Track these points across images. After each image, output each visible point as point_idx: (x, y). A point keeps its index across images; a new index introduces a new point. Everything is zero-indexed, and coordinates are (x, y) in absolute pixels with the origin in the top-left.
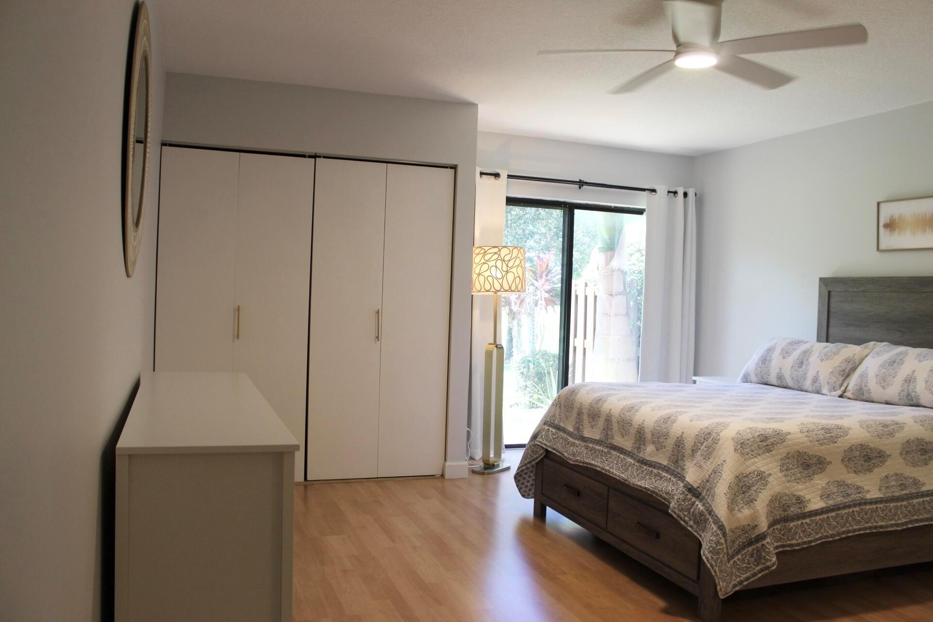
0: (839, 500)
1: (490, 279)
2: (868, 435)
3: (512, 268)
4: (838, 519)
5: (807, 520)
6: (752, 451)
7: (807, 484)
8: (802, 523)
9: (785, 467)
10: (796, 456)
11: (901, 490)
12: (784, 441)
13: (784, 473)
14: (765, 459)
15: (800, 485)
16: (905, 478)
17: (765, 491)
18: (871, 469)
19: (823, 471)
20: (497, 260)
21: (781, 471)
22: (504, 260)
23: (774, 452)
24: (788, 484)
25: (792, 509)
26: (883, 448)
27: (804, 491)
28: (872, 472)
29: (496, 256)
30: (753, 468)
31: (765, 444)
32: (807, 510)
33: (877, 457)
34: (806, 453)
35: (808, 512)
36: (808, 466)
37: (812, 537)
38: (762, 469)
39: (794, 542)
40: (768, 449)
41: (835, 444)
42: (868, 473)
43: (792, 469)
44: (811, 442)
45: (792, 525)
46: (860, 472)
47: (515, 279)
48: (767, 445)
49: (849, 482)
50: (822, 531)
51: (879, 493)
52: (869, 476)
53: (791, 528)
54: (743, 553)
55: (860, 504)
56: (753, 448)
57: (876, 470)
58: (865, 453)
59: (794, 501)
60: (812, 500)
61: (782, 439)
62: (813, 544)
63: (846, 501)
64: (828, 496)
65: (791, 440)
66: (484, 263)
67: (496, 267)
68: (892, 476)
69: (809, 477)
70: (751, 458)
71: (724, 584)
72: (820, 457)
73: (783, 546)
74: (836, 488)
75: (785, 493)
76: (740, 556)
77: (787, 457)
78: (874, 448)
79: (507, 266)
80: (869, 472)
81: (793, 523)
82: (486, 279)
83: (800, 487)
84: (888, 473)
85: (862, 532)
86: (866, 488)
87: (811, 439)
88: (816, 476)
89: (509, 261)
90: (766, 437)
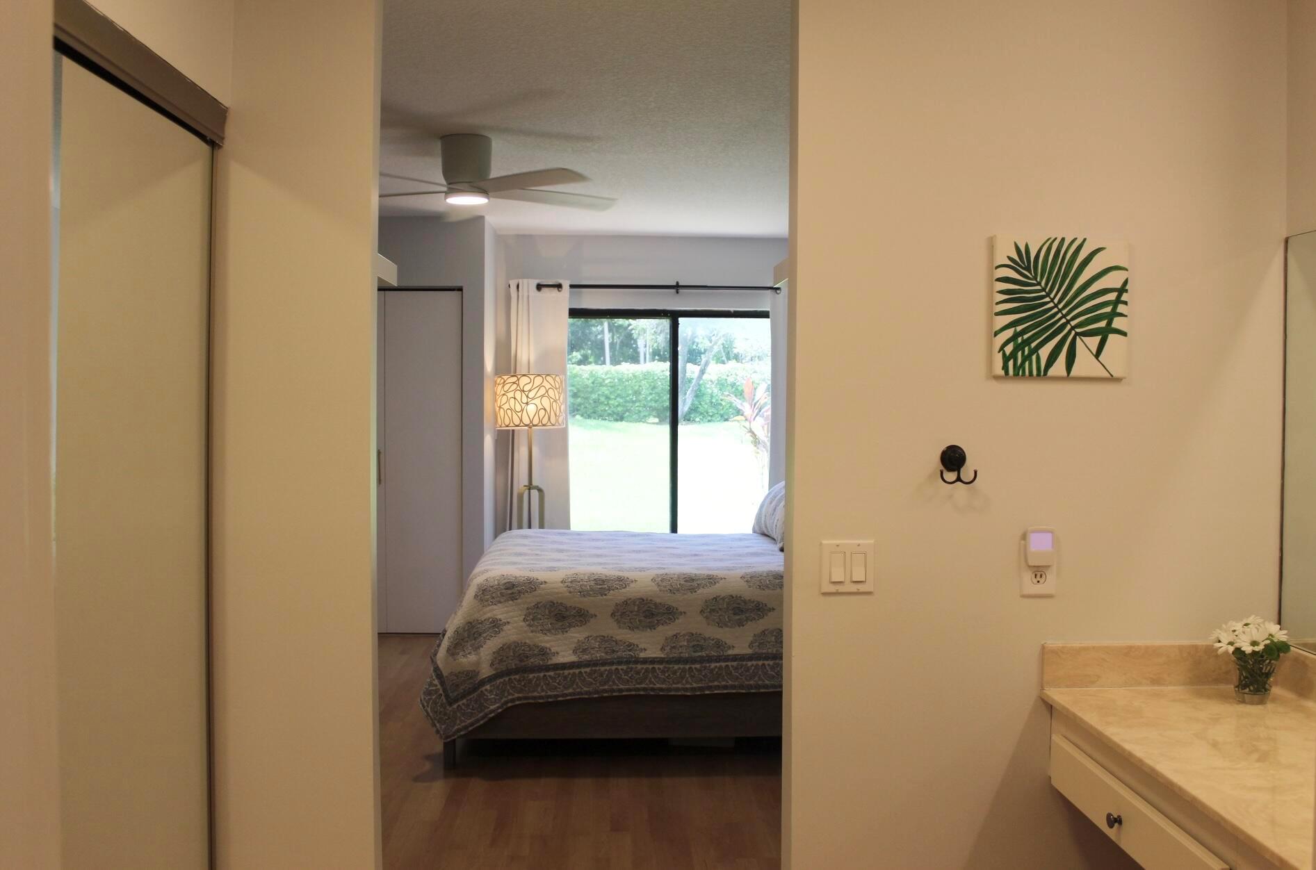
0: (598, 655)
1: (509, 412)
2: (656, 588)
3: (533, 399)
4: (596, 675)
5: (552, 673)
6: (493, 598)
7: (559, 636)
8: (545, 676)
9: (531, 617)
10: (548, 606)
11: (694, 652)
12: (535, 590)
13: (527, 623)
14: (506, 607)
15: (548, 636)
16: (705, 639)
17: (496, 638)
18: (653, 626)
19: (584, 625)
20: (516, 390)
21: (525, 620)
22: (523, 391)
23: (519, 601)
24: (531, 634)
25: (532, 660)
26: (674, 605)
27: (552, 643)
28: (654, 629)
29: (515, 386)
30: (489, 615)
31: (510, 592)
32: (550, 662)
33: (665, 613)
34: (561, 603)
35: (551, 665)
36: (564, 617)
37: (558, 691)
38: (499, 617)
39: (536, 694)
40: (513, 598)
41: (605, 597)
42: (649, 630)
43: (541, 619)
44: (570, 592)
45: (531, 676)
46: (637, 628)
47: (537, 412)
48: (513, 593)
49: (618, 638)
50: (575, 686)
51: (660, 652)
52: (648, 633)
53: (530, 681)
54: (468, 698)
55: (628, 662)
56: (494, 595)
57: (660, 628)
58: (646, 608)
59: (535, 652)
60: (561, 654)
61: (532, 588)
62: (560, 699)
63: (608, 657)
64: (584, 651)
65: (544, 589)
66: (504, 395)
67: (515, 398)
68: (684, 635)
69: (564, 630)
70: (489, 605)
71: (443, 727)
72: (581, 609)
73: (526, 698)
74: (598, 643)
75: (525, 643)
76: (465, 701)
77: (537, 606)
78: (660, 604)
79: (527, 397)
80: (651, 629)
81: (533, 675)
82: (505, 412)
83: (547, 638)
84: (678, 632)
85: (633, 693)
86: (642, 646)
87: (572, 590)
88: (572, 629)
89: (530, 391)
90: (514, 585)
